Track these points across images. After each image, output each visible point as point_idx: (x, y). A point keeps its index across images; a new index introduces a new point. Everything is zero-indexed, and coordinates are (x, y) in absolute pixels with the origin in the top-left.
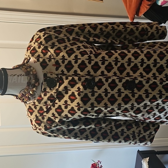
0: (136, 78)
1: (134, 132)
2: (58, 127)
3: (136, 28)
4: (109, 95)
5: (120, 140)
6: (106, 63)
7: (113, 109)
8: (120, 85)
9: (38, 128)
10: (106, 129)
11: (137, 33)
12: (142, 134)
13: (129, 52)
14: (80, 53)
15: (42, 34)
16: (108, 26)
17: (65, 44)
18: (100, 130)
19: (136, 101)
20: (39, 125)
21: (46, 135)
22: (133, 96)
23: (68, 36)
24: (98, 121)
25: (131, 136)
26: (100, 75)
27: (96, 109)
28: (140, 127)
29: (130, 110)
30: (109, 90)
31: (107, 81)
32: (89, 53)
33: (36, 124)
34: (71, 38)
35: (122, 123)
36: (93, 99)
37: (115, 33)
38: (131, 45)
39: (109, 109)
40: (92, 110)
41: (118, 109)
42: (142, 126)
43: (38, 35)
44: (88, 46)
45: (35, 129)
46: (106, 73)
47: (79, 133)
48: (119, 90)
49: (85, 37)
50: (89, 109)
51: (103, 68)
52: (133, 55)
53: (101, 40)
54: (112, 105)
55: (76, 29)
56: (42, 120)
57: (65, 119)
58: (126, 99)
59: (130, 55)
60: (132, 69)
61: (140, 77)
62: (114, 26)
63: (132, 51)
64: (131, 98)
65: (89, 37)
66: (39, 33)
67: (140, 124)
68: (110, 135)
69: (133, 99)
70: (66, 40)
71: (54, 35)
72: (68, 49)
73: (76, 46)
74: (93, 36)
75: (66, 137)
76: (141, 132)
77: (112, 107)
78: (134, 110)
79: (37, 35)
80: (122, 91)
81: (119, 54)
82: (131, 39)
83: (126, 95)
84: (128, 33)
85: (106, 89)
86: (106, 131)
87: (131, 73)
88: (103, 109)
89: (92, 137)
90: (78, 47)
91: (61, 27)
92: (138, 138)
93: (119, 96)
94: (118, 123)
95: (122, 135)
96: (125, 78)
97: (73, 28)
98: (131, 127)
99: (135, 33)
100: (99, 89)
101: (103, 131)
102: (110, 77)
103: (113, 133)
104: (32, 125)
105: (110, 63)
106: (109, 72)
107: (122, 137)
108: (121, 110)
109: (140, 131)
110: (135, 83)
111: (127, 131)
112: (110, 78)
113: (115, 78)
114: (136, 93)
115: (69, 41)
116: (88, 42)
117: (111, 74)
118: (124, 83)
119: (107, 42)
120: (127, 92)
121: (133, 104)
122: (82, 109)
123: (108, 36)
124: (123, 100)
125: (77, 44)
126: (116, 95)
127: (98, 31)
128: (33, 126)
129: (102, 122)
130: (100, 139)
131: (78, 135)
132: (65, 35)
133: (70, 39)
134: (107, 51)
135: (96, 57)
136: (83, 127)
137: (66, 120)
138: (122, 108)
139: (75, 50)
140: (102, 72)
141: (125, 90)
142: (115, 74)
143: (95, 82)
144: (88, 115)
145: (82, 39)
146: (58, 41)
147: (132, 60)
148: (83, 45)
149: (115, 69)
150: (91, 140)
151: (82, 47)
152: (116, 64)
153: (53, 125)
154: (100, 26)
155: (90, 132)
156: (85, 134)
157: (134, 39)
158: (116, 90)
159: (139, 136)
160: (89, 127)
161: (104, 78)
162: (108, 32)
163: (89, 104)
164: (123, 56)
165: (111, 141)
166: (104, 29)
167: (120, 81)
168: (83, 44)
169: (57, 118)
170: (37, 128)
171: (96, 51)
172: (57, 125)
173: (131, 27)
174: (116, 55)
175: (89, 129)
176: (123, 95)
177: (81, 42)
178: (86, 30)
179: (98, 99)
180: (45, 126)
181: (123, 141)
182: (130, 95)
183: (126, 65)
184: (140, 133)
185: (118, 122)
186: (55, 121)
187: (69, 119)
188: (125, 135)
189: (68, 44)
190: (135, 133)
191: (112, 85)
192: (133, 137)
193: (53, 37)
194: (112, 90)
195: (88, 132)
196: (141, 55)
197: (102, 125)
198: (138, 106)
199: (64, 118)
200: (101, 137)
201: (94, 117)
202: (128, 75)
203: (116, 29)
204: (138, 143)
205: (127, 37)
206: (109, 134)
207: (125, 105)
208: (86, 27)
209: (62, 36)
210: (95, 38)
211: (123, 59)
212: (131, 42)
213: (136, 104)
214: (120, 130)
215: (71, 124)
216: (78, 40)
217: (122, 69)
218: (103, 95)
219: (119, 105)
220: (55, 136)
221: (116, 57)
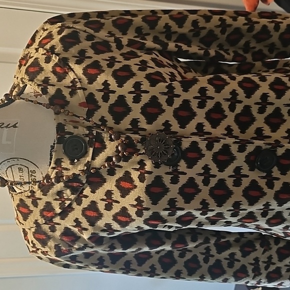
0: (277, 141)
1: (257, 260)
2: (88, 250)
3: (274, 24)
4: (213, 182)
5: (225, 276)
6: (210, 104)
7: (220, 215)
8: (240, 159)
9: (40, 251)
10: (197, 252)
11: (275, 37)
12: (274, 264)
13: (263, 79)
14: (148, 77)
15: (55, 29)
16: (211, 17)
17: (110, 54)
18: (182, 255)
19: (277, 197)
20: (44, 244)
21: (59, 265)
22: (270, 185)
23: (119, 35)
24: (180, 238)
25: (250, 269)
26: (193, 134)
27: (180, 213)
28: (270, 249)
29: (259, 217)
30: (214, 169)
31: (210, 147)
32: (167, 78)
33: (35, 242)
34: (125, 41)
35: (232, 239)
36: (174, 191)
37: (227, 34)
38: (258, 64)
39: (210, 214)
40: (170, 215)
41: (233, 215)
42: (275, 248)
43: (47, 30)
44: (165, 61)
45: (33, 251)
46: (208, 127)
47: (134, 261)
48: (238, 170)
49: (156, 40)
50: (165, 214)
51: (200, 116)
52: (272, 86)
53: (194, 49)
54: (220, 205)
55: (138, 20)
56: (50, 233)
57: (104, 234)
58: (253, 193)
59: (264, 88)
60: (267, 121)
61: (288, 140)
62: (224, 17)
64: (266, 189)
65: (166, 41)
66: (48, 26)
67: (272, 242)
68: (205, 267)
69: (270, 193)
70: (114, 45)
71: (85, 31)
72: (117, 66)
73: (137, 60)
74: (174, 37)
75: (104, 269)
76: (273, 261)
77: (218, 210)
78: (268, 217)
79: (44, 30)
80: (243, 172)
81: (240, 84)
82: (260, 51)
83: (254, 182)
84: (254, 37)
85: (206, 168)
86: (195, 257)
87: (267, 131)
88: (197, 214)
89: (165, 271)
90: (140, 62)
91: (101, 14)
92: (264, 273)
93: (237, 183)
94: (223, 240)
95: (231, 265)
96: (253, 143)
97: (129, 17)
98: (251, 249)
99: (271, 36)
100: (190, 166)
101: (188, 256)
102: (217, 140)
103: (212, 261)
104: (26, 242)
105: (218, 105)
106: (214, 127)
107: (230, 271)
108: (239, 217)
109: (270, 258)
110: (276, 154)
111: (242, 256)
112: (218, 141)
113: (229, 141)
114: (278, 179)
115: (120, 46)
116: (165, 52)
117: (219, 131)
118: (250, 154)
119: (207, 53)
120: (255, 175)
121: (267, 205)
122: (147, 214)
123: (208, 40)
124: (246, 193)
125: (139, 57)
126: (230, 183)
127: (187, 28)
128: (28, 245)
129: (188, 239)
130: (182, 276)
131: (132, 267)
132: (111, 34)
133: (123, 43)
134: (212, 76)
135: (186, 90)
136: (146, 249)
137: (107, 236)
138: (243, 214)
139: (135, 69)
140: (200, 126)
141: (252, 169)
142: (229, 132)
143: (181, 149)
144: (161, 227)
145: (149, 43)
146: (93, 47)
147: (270, 100)
148: (153, 60)
149: (230, 120)
150: (161, 277)
151: (151, 64)
152: (232, 108)
153: (76, 246)
154: (192, 17)
155: (160, 260)
156: (149, 263)
157: (266, 51)
158: (230, 170)
159: (266, 268)
160: (158, 249)
161: (205, 140)
162: (211, 32)
163: (164, 202)
164: (250, 88)
165: (205, 279)
166: (202, 23)
167: (242, 149)
168: (154, 56)
169: (86, 229)
170: (38, 249)
171: (183, 74)
172: (86, 246)
173: (264, 21)
174: (233, 85)
175: (158, 252)
176: (246, 182)
177: (149, 51)
178: (161, 24)
179: (187, 190)
180: (57, 246)
181: (233, 279)
182: (262, 183)
183: (255, 110)
184: (269, 262)
185: (224, 238)
186: (80, 237)
187: (113, 234)
188: (237, 266)
189: (116, 54)
190: (260, 263)
191: (221, 158)
192: (253, 271)
193: (83, 36)
194: (221, 170)
195: (155, 260)
196: (289, 88)
197: (188, 245)
198: (278, 209)
199: (103, 231)
200: (185, 271)
201: (171, 230)
202: (259, 134)
203: (230, 26)
204: (264, 283)
205: (252, 45)
206: (202, 263)
207: (249, 205)
208: (161, 17)
209: (102, 35)
210: (179, 44)
211: (248, 97)
212: (259, 56)
213: (274, 205)
214: (226, 254)
215: (117, 244)
216: (142, 47)
217: (245, 119)
218: (199, 180)
219: (237, 205)
221: (234, 90)
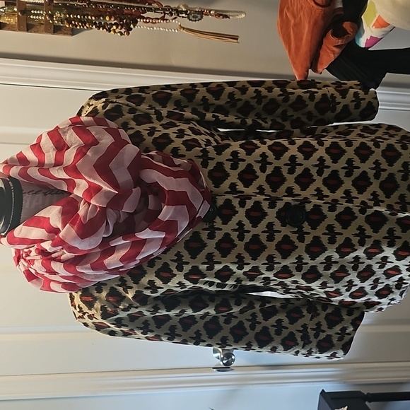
0: (306, 198)
1: (305, 326)
2: (133, 311)
3: (309, 94)
4: (248, 237)
5: (273, 344)
6: (242, 166)
7: (255, 269)
8: (271, 215)
9: (87, 314)
10: (242, 318)
11: (311, 106)
12: (324, 331)
13: (293, 143)
14: (184, 143)
15: (99, 104)
16: (247, 89)
17: (151, 125)
18: (227, 322)
19: (308, 250)
20: (90, 306)
21: (104, 332)
22: (301, 239)
23: (158, 108)
24: (222, 300)
25: (298, 336)
26: (227, 193)
27: (218, 267)
28: (318, 314)
29: (294, 272)
30: (248, 225)
31: (242, 204)
32: (203, 144)
33: (82, 305)
34: (164, 112)
35: (278, 305)
36: (211, 246)
37: (263, 104)
38: (297, 131)
39: (247, 268)
40: (208, 269)
41: (269, 269)
42: (323, 314)
43: (92, 105)
44: (202, 130)
45: (79, 317)
46: (240, 187)
47: (179, 326)
48: (270, 225)
49: (194, 111)
50: (203, 267)
51: (233, 177)
52: (300, 149)
53: (231, 118)
54: (254, 259)
55: (177, 93)
56: (97, 295)
57: (147, 293)
58: (285, 247)
59: (293, 150)
60: (297, 180)
61: (317, 198)
62: (260, 89)
63: (300, 141)
64: (297, 243)
65: (204, 112)
66: (93, 102)
67: (319, 307)
68: (252, 334)
69: (301, 247)
70: (154, 117)
71: (127, 105)
72: (157, 135)
73: (175, 129)
74: (212, 109)
75: (150, 335)
76: (322, 328)
77: (253, 264)
78: (303, 272)
79: (90, 106)
80: (275, 228)
81: (270, 148)
82: (298, 119)
83: (286, 237)
84: (291, 106)
85: (240, 224)
86: (241, 323)
87: (297, 189)
88: (234, 268)
89: (210, 337)
90: (178, 130)
91: (142, 89)
92: (315, 342)
93: (270, 238)
94: (268, 305)
95: (278, 333)
96: (282, 200)
97: (169, 91)
98: (298, 316)
99: (308, 105)
100: (225, 223)
101: (234, 322)
102: (249, 197)
103: (258, 328)
104: (73, 308)
105: (250, 166)
106: (247, 185)
107: (278, 339)
108: (275, 271)
109: (319, 324)
110: (305, 210)
111: (290, 323)
112: (250, 199)
113: (260, 198)
114: (308, 233)
115: (160, 118)
116: (202, 122)
117: (251, 190)
118: (280, 210)
119: (244, 122)
120: (287, 231)
121: (300, 258)
122: (187, 268)
123: (245, 109)
124: (278, 247)
125: (177, 126)
126: (263, 238)
127: (224, 100)
128: (75, 311)
129: (232, 302)
130: (228, 342)
131: (177, 332)
132: (151, 107)
133: (163, 115)
134: (244, 141)
135: (219, 153)
136: (189, 312)
137: (150, 294)
138: (277, 267)
139: (173, 136)
140: (233, 186)
141: (283, 225)
142: (261, 190)
143: (216, 206)
144: (201, 283)
145: (188, 114)
146: (135, 119)
147: (298, 161)
148: (190, 128)
149: (261, 179)
150: (207, 343)
151: (189, 132)
152: (263, 169)
153: (121, 307)
154: (229, 89)
155: (205, 326)
156: (194, 328)
157: (304, 119)
158: (262, 226)
159: (316, 336)
160: (202, 312)
161: (237, 197)
162: (247, 103)
163: (202, 256)
164: (279, 151)
165: (252, 348)
166: (238, 95)
167: (272, 206)
168: (191, 125)
169: (131, 288)
170: (84, 314)
171: (220, 142)
172: (131, 306)
173: (299, 92)
174: (263, 149)
175: (203, 317)
176: (278, 237)
177: (188, 121)
178: (199, 96)
179: (223, 245)
180: (103, 308)
181: (281, 348)
182: (294, 237)
183: (285, 171)
184: (318, 330)
185: (269, 302)
186: (125, 297)
187: (157, 292)
188: (285, 333)
189: (157, 125)
190: (309, 330)
191: (253, 214)
192: (302, 338)
193: (125, 109)
194: (255, 226)
195: (199, 325)
196: (317, 150)
197: (232, 309)
198: (312, 263)
199: (147, 288)
200: (231, 338)
201: (213, 289)
202: (290, 192)
203: (266, 97)
204: (316, 353)
205: (289, 114)
206: (248, 330)
207: (282, 258)
208: (199, 90)
209: (144, 107)
210: (217, 114)
211: (278, 158)
212: (297, 124)
213: (307, 259)
214: (273, 320)
215: (161, 305)
216: (181, 118)
217: (276, 179)
218: (234, 235)
219: (270, 258)
220: (125, 334)
221: (264, 153)
